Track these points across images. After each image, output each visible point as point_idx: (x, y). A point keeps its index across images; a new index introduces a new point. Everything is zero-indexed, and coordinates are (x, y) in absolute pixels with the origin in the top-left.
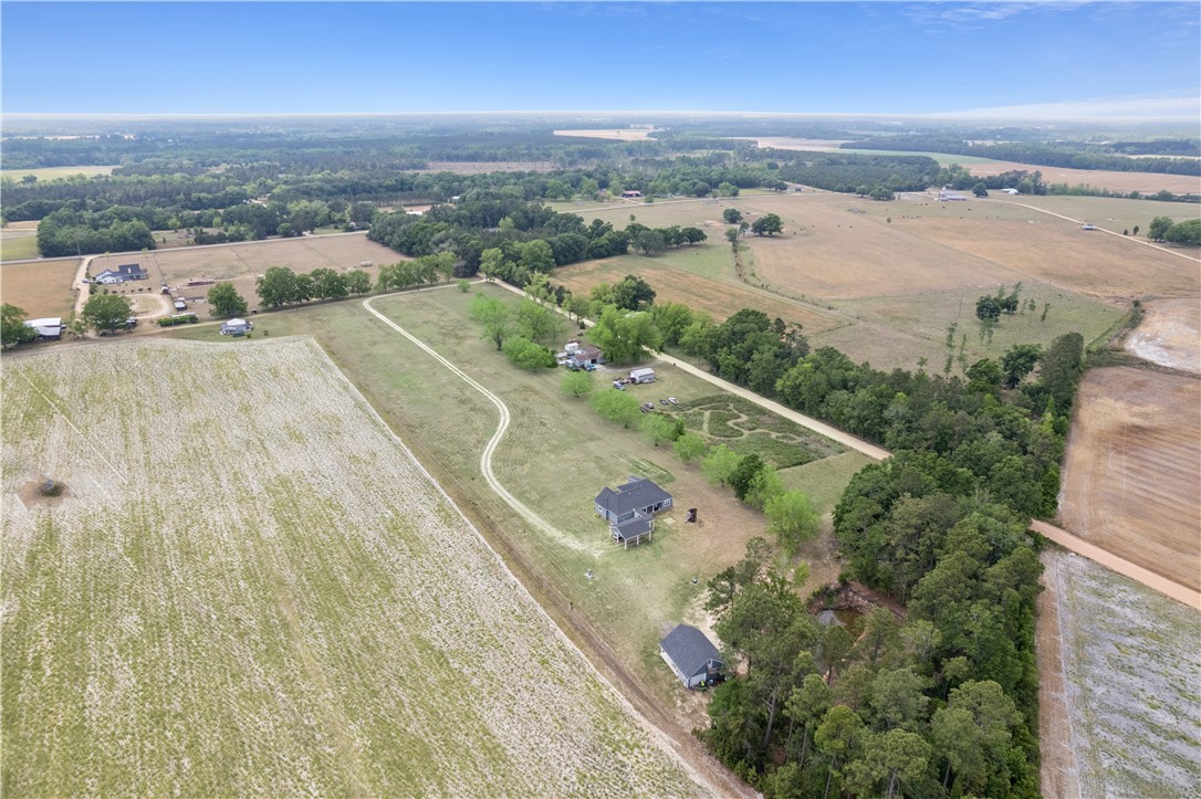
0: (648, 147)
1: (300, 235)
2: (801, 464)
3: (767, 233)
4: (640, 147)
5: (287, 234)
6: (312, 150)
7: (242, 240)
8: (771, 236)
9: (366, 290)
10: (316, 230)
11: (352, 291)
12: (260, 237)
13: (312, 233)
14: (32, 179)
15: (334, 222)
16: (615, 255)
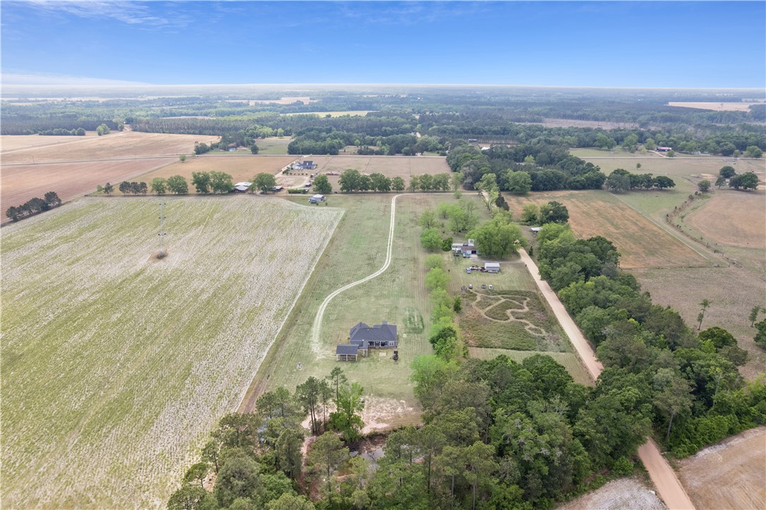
0: (729, 116)
1: (414, 155)
2: (518, 349)
3: (742, 188)
4: (722, 116)
5: (407, 154)
6: (483, 107)
7: (382, 154)
8: (745, 191)
9: (401, 189)
10: (425, 153)
11: (393, 189)
12: (391, 153)
13: (422, 154)
14: (329, 116)
15: (437, 149)
16: (589, 189)
